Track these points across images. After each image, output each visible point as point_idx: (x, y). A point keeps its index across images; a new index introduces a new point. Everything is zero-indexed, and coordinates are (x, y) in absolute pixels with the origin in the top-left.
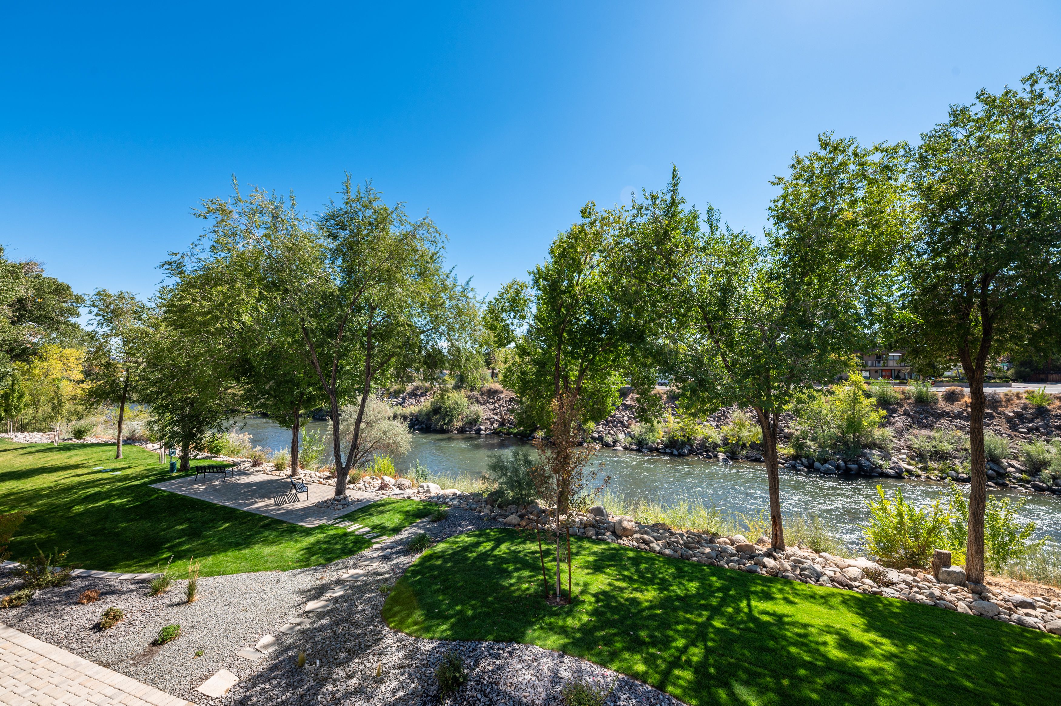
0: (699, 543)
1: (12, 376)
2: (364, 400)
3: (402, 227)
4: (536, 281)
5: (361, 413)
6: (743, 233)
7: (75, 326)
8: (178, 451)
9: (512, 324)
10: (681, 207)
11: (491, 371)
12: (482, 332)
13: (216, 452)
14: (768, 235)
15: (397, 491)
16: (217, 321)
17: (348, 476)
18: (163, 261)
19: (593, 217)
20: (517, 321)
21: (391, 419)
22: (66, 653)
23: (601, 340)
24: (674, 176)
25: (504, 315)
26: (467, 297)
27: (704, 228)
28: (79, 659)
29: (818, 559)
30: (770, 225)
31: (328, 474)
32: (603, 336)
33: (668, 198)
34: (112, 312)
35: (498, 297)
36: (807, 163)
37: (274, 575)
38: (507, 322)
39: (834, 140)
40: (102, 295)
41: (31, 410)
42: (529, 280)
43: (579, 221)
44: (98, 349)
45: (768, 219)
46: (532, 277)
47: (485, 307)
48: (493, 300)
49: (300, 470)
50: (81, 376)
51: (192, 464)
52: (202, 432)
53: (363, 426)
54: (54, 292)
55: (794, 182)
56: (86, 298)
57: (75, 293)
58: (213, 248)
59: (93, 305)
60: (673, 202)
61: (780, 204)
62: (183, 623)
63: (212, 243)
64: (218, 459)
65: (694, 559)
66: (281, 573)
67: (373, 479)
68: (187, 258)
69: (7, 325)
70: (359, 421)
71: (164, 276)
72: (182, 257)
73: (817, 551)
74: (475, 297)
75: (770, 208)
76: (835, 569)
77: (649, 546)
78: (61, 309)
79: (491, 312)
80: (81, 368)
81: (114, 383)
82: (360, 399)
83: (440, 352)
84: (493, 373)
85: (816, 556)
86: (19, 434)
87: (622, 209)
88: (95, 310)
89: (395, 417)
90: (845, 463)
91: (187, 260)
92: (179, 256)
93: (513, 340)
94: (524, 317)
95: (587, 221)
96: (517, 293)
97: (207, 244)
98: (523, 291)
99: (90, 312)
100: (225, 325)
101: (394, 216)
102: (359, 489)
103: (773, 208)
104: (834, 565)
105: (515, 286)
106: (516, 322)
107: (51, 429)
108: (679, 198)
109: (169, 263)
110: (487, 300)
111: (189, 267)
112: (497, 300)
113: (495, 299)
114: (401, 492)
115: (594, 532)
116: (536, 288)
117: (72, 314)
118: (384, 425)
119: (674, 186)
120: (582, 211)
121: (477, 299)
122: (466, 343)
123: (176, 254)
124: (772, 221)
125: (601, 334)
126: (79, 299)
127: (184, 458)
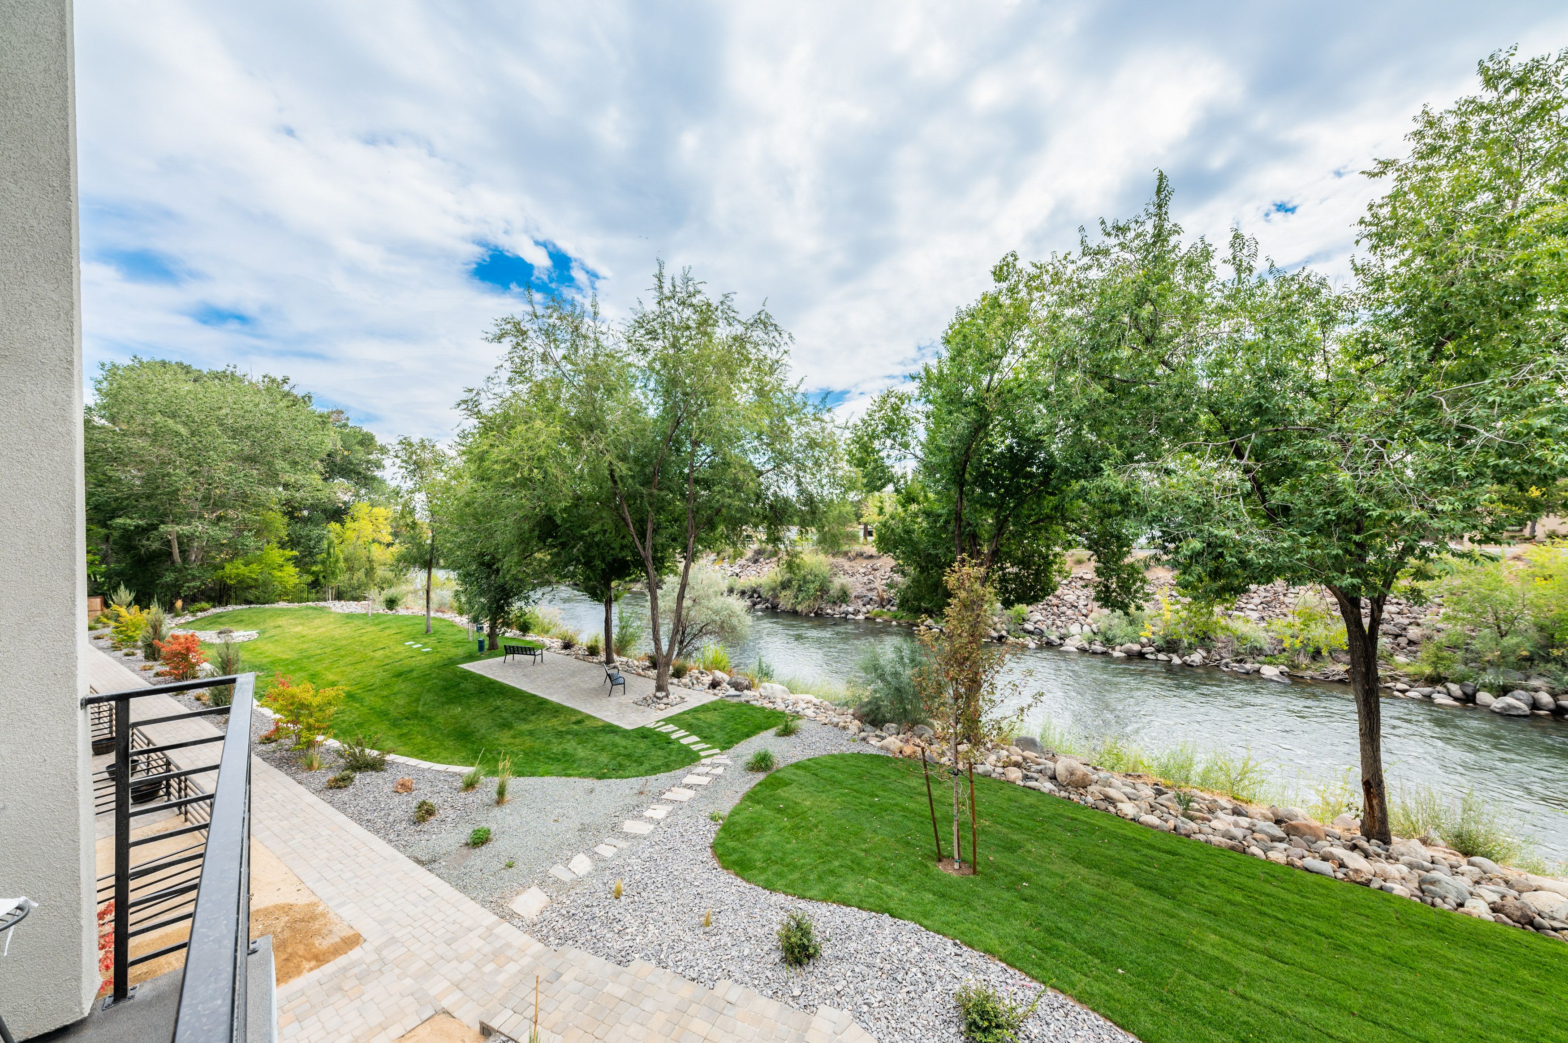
0: (1211, 811)
1: (328, 539)
2: (687, 568)
3: (729, 328)
4: (925, 389)
5: (683, 586)
6: (1305, 274)
7: (382, 482)
8: (486, 626)
9: (888, 456)
10: (1173, 240)
11: (862, 527)
12: (845, 469)
13: (525, 628)
14: (1359, 270)
15: (732, 691)
16: (517, 470)
17: (671, 668)
18: (458, 400)
19: (1014, 279)
20: (897, 452)
21: (725, 594)
22: (383, 843)
23: (1031, 475)
24: (1159, 192)
25: (877, 444)
26: (822, 421)
27: (1225, 273)
28: (395, 852)
29: (1465, 867)
30: (1363, 254)
31: (647, 664)
32: (1034, 469)
33: (1149, 227)
34: (415, 463)
35: (866, 418)
36: (1452, 121)
37: (589, 783)
38: (881, 454)
39: (1517, 63)
40: (406, 443)
41: (347, 576)
42: (912, 388)
43: (991, 286)
44: (405, 505)
45: (1357, 242)
46: (917, 384)
47: (848, 434)
48: (859, 423)
49: (615, 657)
50: (390, 539)
51: (501, 643)
52: (509, 605)
53: (687, 603)
54: (361, 443)
55: (1420, 164)
56: (390, 447)
57: (379, 443)
58: (510, 381)
59: (397, 456)
60: (1160, 236)
61: (1385, 211)
62: (493, 827)
63: (510, 375)
64: (528, 639)
65: (1199, 836)
66: (595, 781)
67: (702, 673)
68: (483, 394)
69: (320, 482)
70: (681, 597)
71: (461, 418)
72: (478, 394)
73: (1466, 854)
74: (833, 421)
75: (1362, 222)
76: (1503, 888)
77: (1115, 807)
78: (368, 462)
79: (858, 440)
80: (390, 530)
81: (420, 546)
82: (681, 566)
83: (786, 500)
84: (866, 529)
85: (1463, 861)
86: (336, 602)
87: (1065, 258)
88: (398, 461)
89: (731, 591)
90: (1554, 695)
91: (483, 397)
92: (475, 392)
93: (890, 480)
94: (906, 446)
95: (1004, 285)
96: (896, 409)
97: (505, 375)
98: (904, 406)
99: (394, 464)
100: (526, 474)
101: (719, 313)
102: (685, 685)
103: (1368, 218)
104: (1503, 884)
105: (893, 400)
106: (894, 453)
107: (365, 599)
108: (1168, 226)
109: (465, 402)
110: (850, 424)
111: (487, 405)
112: (864, 422)
113: (863, 420)
114: (738, 693)
115: (1020, 775)
116: (923, 400)
117: (378, 468)
118: (717, 602)
119: (1160, 206)
120: (994, 273)
121: (836, 423)
122: (822, 487)
123: (471, 390)
124: (1366, 243)
125: (1031, 466)
126: (383, 450)
127: (492, 635)
